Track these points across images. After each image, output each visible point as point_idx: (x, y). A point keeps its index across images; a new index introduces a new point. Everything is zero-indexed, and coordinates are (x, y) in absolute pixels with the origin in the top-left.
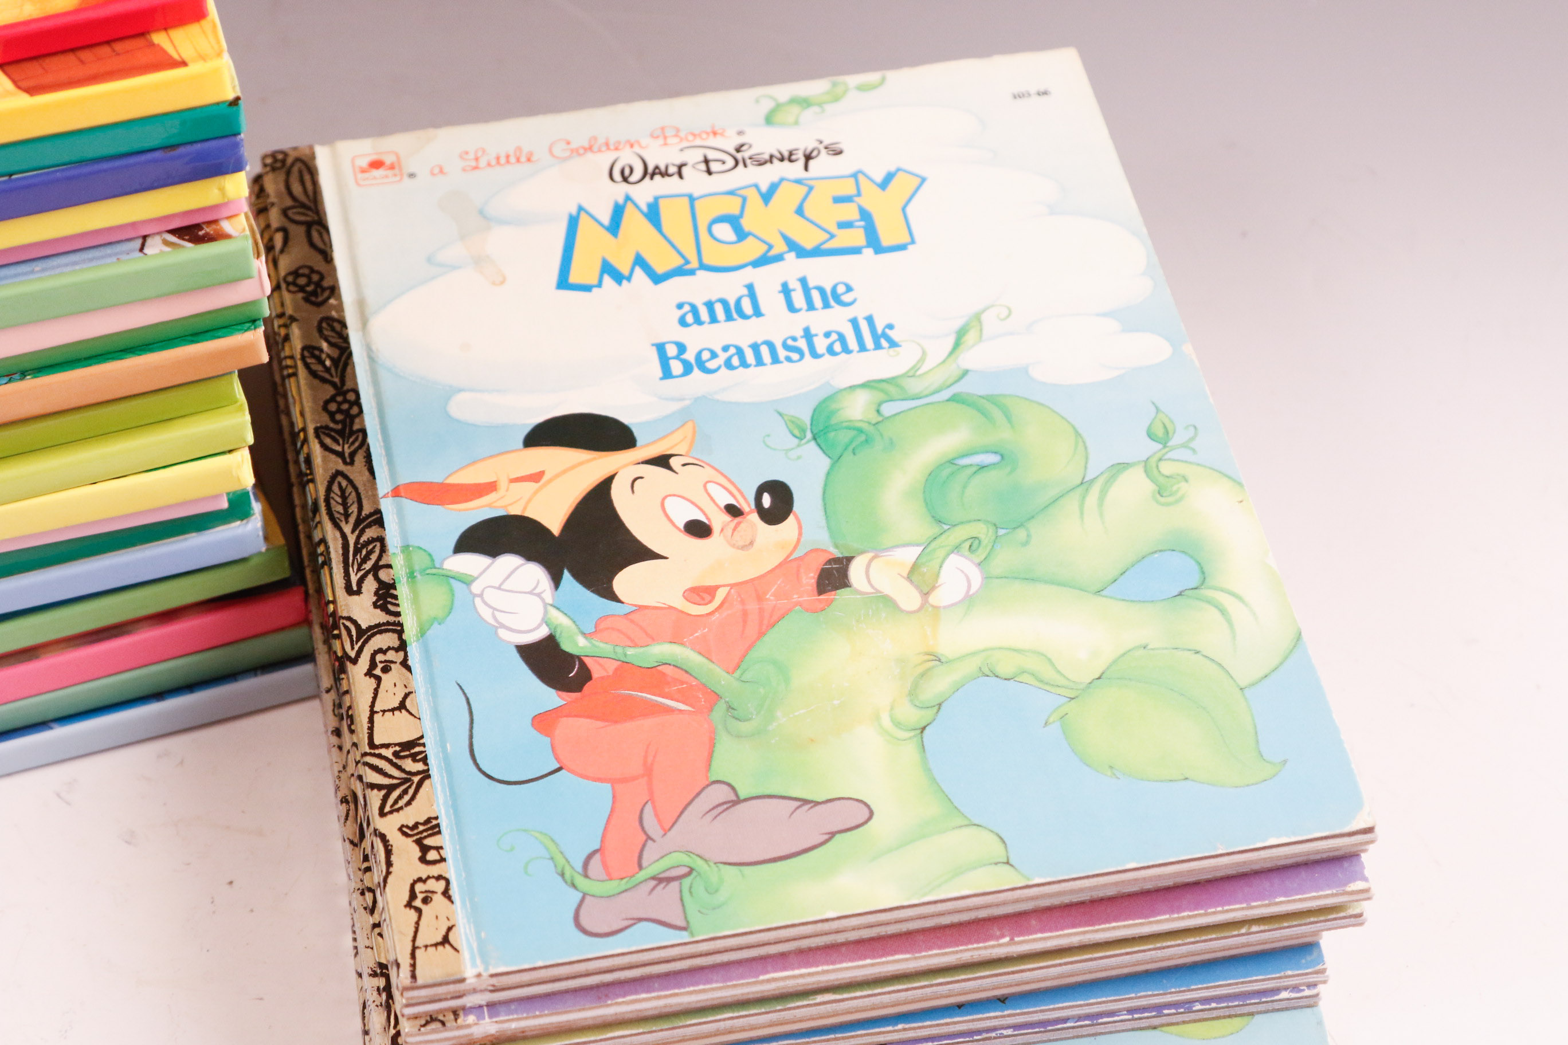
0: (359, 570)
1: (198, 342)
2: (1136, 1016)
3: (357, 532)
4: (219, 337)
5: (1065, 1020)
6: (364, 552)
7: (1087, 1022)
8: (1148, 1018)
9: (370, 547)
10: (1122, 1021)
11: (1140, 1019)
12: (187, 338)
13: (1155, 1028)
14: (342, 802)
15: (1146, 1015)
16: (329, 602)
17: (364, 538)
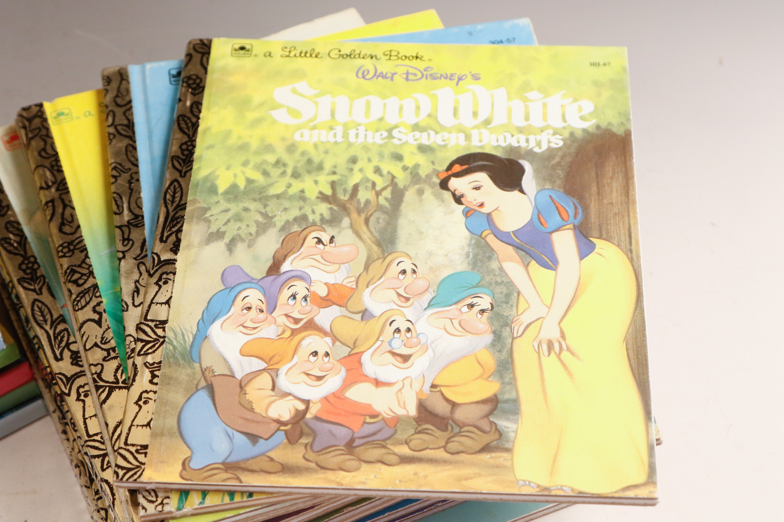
0: (59, 347)
3: (53, 329)
6: (59, 338)
9: (62, 335)
14: (76, 467)
16: (47, 367)
17: (57, 331)
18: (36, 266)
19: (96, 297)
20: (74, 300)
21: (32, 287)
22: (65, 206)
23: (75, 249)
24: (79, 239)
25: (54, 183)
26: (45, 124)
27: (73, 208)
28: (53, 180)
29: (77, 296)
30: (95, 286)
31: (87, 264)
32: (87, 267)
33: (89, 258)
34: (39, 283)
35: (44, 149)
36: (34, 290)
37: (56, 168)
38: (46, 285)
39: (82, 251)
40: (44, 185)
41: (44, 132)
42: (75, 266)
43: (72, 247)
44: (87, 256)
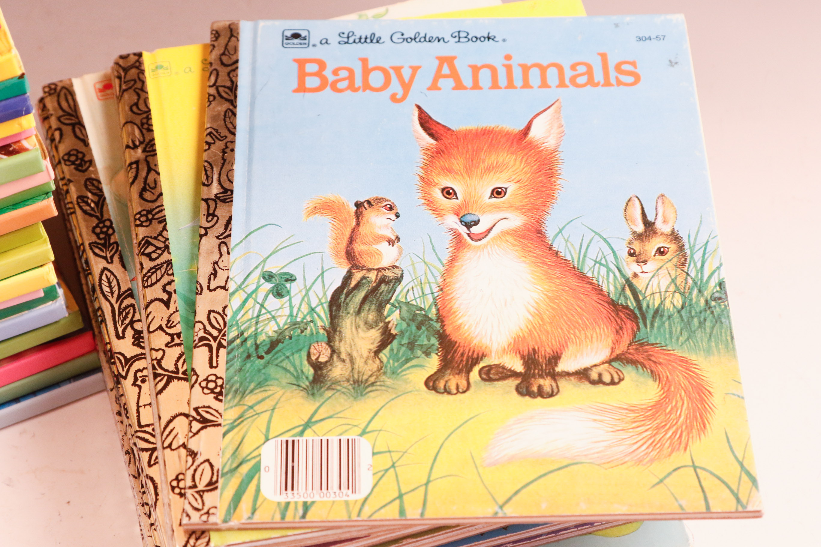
0: (122, 324)
1: (16, 209)
2: (579, 528)
3: (119, 303)
4: (28, 205)
5: (540, 535)
6: (124, 314)
7: (553, 535)
8: (586, 528)
9: (127, 311)
10: (572, 532)
11: (582, 530)
12: (10, 207)
13: (590, 533)
14: (126, 453)
15: (585, 527)
16: (107, 343)
17: (123, 305)
18: (110, 231)
19: (168, 275)
20: (145, 275)
21: (104, 254)
22: (149, 170)
23: (153, 219)
24: (160, 209)
25: (141, 143)
26: (141, 76)
27: (158, 174)
28: (141, 139)
29: (149, 272)
30: (169, 263)
31: (163, 237)
32: (163, 240)
33: (167, 231)
34: (111, 251)
35: (136, 104)
36: (105, 258)
37: (146, 126)
38: (118, 253)
39: (160, 222)
40: (131, 144)
41: (139, 85)
42: (151, 237)
43: (150, 217)
44: (165, 229)
